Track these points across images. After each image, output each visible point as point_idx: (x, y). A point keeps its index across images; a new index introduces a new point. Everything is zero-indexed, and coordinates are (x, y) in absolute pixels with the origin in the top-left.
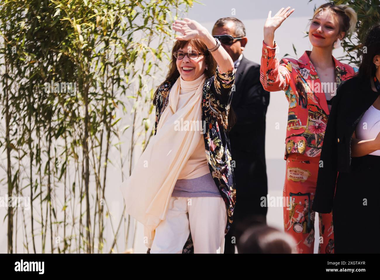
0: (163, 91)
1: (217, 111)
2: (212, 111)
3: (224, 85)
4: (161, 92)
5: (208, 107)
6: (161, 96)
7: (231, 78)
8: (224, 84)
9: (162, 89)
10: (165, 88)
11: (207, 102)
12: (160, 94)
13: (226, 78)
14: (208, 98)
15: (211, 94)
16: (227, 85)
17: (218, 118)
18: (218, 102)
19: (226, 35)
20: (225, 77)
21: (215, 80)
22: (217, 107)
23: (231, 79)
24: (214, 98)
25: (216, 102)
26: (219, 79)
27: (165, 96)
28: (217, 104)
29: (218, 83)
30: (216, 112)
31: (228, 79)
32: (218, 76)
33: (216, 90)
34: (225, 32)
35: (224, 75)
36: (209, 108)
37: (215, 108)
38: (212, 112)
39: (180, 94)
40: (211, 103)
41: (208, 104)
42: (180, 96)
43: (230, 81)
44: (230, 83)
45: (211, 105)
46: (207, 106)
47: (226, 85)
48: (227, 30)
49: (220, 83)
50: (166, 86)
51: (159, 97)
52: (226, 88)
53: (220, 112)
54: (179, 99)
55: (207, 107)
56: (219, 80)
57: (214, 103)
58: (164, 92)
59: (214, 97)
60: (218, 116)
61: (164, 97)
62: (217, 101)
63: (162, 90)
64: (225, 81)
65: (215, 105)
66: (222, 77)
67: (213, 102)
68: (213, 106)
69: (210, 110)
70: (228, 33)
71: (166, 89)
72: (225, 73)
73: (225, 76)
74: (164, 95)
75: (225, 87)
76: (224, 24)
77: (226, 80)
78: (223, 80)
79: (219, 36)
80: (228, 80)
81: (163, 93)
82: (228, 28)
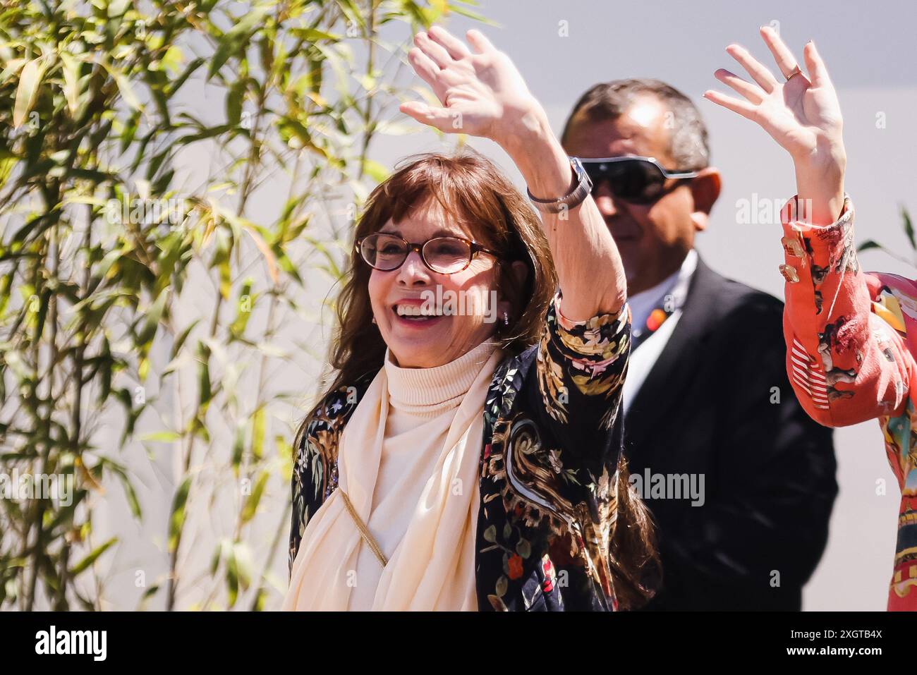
0: (324, 433)
1: (550, 499)
2: (519, 499)
3: (580, 381)
4: (315, 435)
5: (502, 482)
6: (315, 454)
7: (613, 344)
8: (582, 373)
9: (321, 423)
10: (332, 416)
11: (497, 457)
12: (313, 447)
13: (592, 345)
14: (503, 437)
15: (519, 424)
16: (595, 378)
17: (558, 531)
18: (553, 457)
19: (631, 156)
20: (585, 341)
21: (540, 357)
22: (550, 483)
23: (614, 350)
24: (534, 442)
25: (546, 459)
26: (558, 352)
27: (331, 450)
28: (548, 466)
29: (556, 369)
30: (543, 502)
31: (599, 351)
32: (556, 338)
33: (546, 401)
34: (628, 143)
35: (578, 331)
36: (508, 486)
37: (541, 485)
38: (521, 505)
39: (388, 433)
40: (514, 463)
41: (499, 465)
42: (390, 442)
43: (610, 359)
44: (608, 367)
45: (518, 474)
46: (493, 476)
47: (589, 382)
48: (635, 134)
49: (564, 371)
50: (338, 407)
51: (310, 458)
52: (590, 391)
53: (567, 505)
54: (383, 461)
55: (496, 478)
56: (557, 358)
57: (538, 465)
58: (328, 437)
59: (538, 437)
60: (557, 523)
61: (329, 456)
62: (549, 453)
63: (318, 428)
64: (583, 363)
65: (542, 473)
66: (572, 342)
67: (531, 458)
68: (527, 478)
69: (510, 496)
70: (642, 148)
71: (334, 421)
72: (583, 323)
73: (587, 335)
74: (328, 448)
75: (584, 391)
76: (621, 110)
77: (590, 358)
78: (578, 356)
79: (599, 164)
80: (598, 358)
81: (322, 441)
82: (639, 128)
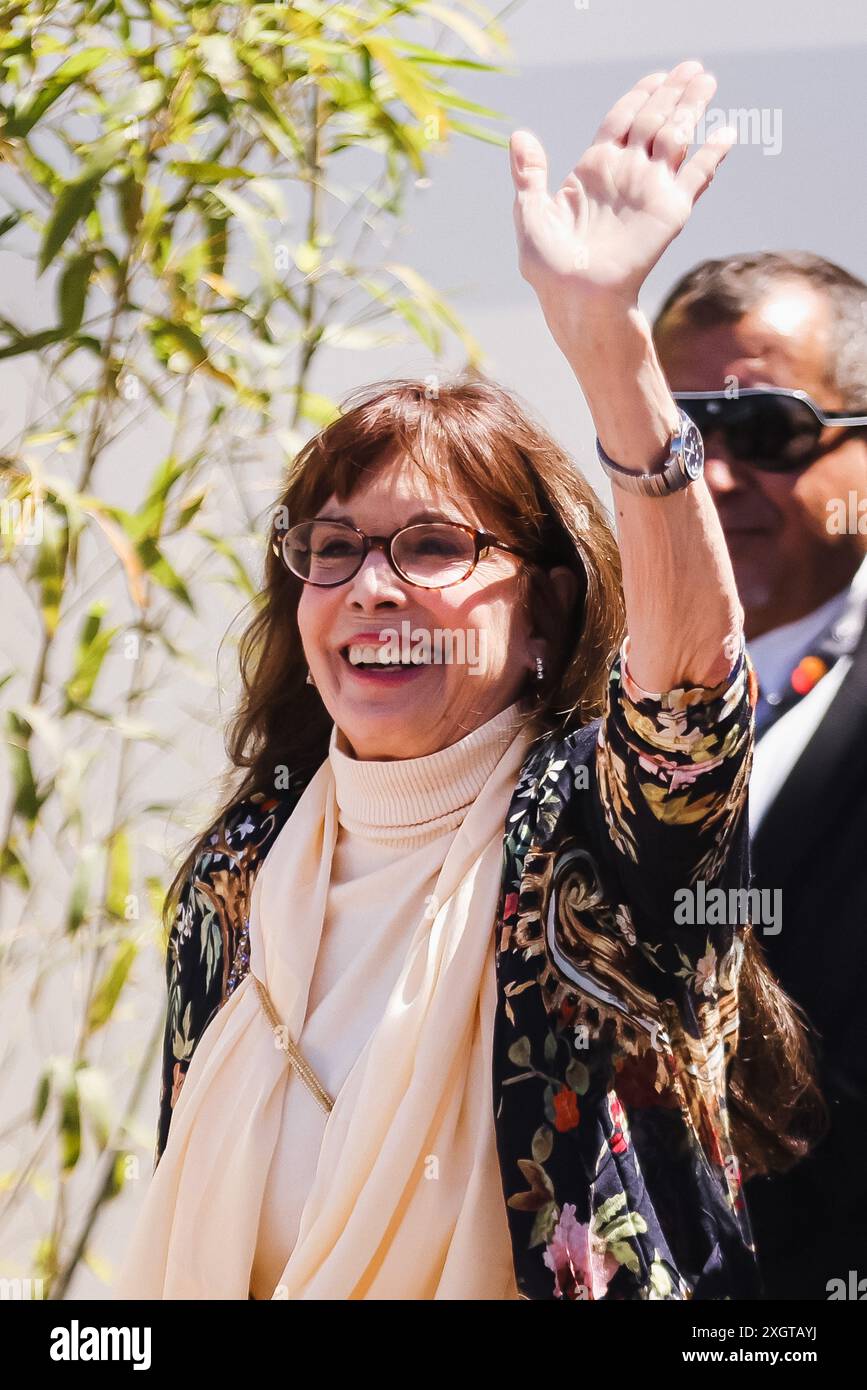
0: (224, 874)
1: (617, 990)
2: (568, 989)
3: (653, 794)
4: (207, 879)
5: (540, 961)
6: (207, 912)
7: (712, 740)
8: (654, 779)
9: (218, 858)
10: (238, 845)
11: (531, 917)
12: (204, 900)
13: (670, 736)
14: (540, 881)
15: (565, 858)
16: (678, 793)
17: (631, 1048)
18: (623, 919)
20: (660, 728)
21: (601, 740)
22: (618, 962)
23: (714, 750)
24: (590, 891)
25: (611, 921)
26: (619, 734)
27: (236, 907)
28: (614, 933)
29: (618, 767)
30: (605, 996)
31: (685, 746)
33: (609, 819)
35: (650, 709)
36: (549, 968)
37: (601, 966)
38: (572, 1000)
39: (337, 876)
40: (559, 927)
41: (535, 931)
43: (705, 763)
45: (564, 945)
46: (523, 949)
47: (666, 799)
48: (770, 349)
49: (628, 771)
50: (247, 828)
51: (198, 918)
52: (668, 816)
53: (649, 1000)
54: (328, 924)
55: (529, 953)
57: (597, 930)
58: (231, 881)
59: (597, 882)
60: (631, 1033)
61: (233, 916)
62: (616, 910)
63: (213, 866)
64: (657, 762)
65: (602, 944)
66: (642, 725)
67: (586, 918)
68: (580, 953)
69: (552, 985)
71: (241, 854)
72: (656, 697)
73: (663, 718)
74: (231, 902)
75: (659, 813)
76: (744, 308)
77: (669, 756)
78: (650, 750)
80: (682, 759)
81: (220, 889)
82: (775, 338)
